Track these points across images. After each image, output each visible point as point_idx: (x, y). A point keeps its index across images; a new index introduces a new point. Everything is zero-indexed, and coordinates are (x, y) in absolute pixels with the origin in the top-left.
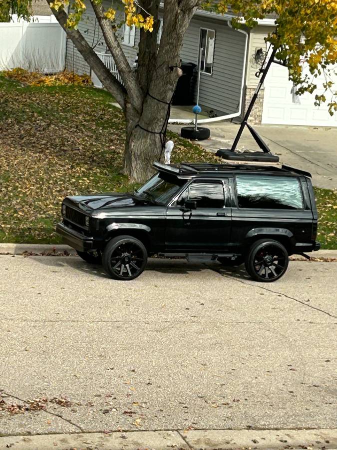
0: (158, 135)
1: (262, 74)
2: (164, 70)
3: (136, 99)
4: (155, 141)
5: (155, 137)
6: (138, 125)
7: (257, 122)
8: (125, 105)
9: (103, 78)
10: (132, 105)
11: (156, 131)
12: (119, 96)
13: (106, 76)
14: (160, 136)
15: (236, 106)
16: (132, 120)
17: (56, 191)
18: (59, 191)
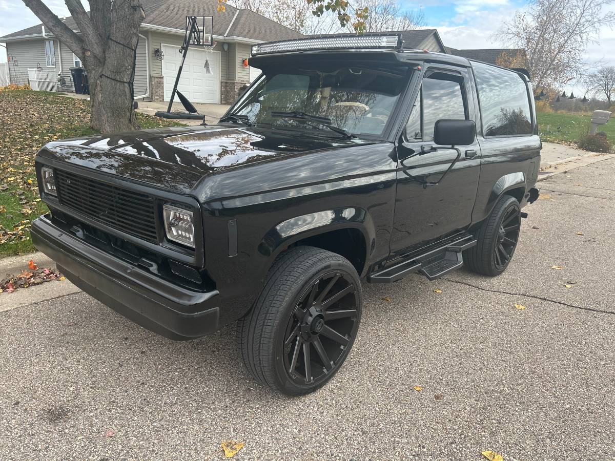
0: (126, 85)
1: (183, 51)
2: (127, 10)
3: (95, 46)
4: (124, 90)
5: (124, 86)
6: (103, 75)
7: (161, 100)
8: (84, 53)
9: (51, 24)
10: (92, 53)
11: (125, 80)
12: (74, 44)
13: (55, 22)
14: (129, 86)
15: (145, 91)
16: (94, 70)
17: (15, 149)
18: (20, 150)
